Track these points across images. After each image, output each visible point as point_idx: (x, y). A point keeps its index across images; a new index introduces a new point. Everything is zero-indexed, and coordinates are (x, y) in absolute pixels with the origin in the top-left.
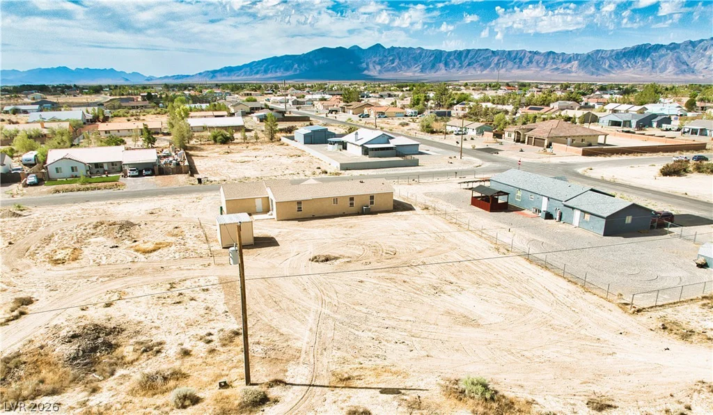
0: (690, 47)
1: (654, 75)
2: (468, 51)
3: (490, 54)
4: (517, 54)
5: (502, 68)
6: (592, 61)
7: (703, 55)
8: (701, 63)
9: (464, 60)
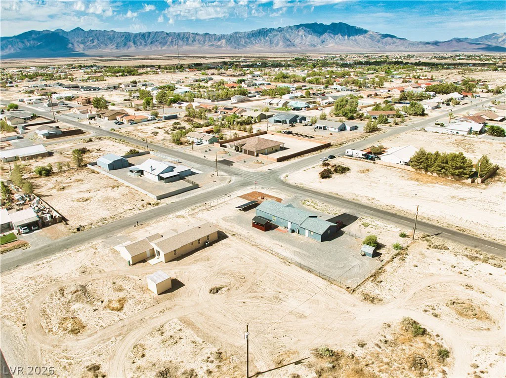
0: (290, 30)
1: (272, 48)
2: (150, 33)
3: (166, 35)
4: (184, 35)
5: (175, 45)
6: (234, 39)
7: (298, 35)
8: (298, 40)
9: (148, 40)
